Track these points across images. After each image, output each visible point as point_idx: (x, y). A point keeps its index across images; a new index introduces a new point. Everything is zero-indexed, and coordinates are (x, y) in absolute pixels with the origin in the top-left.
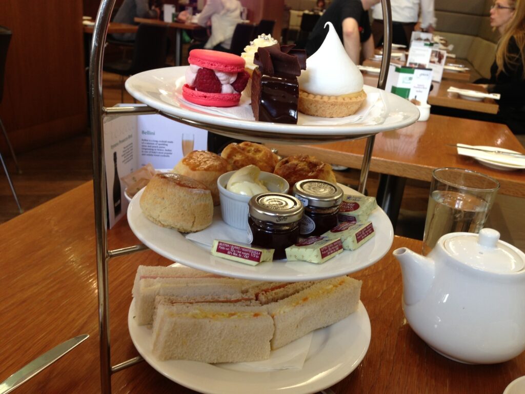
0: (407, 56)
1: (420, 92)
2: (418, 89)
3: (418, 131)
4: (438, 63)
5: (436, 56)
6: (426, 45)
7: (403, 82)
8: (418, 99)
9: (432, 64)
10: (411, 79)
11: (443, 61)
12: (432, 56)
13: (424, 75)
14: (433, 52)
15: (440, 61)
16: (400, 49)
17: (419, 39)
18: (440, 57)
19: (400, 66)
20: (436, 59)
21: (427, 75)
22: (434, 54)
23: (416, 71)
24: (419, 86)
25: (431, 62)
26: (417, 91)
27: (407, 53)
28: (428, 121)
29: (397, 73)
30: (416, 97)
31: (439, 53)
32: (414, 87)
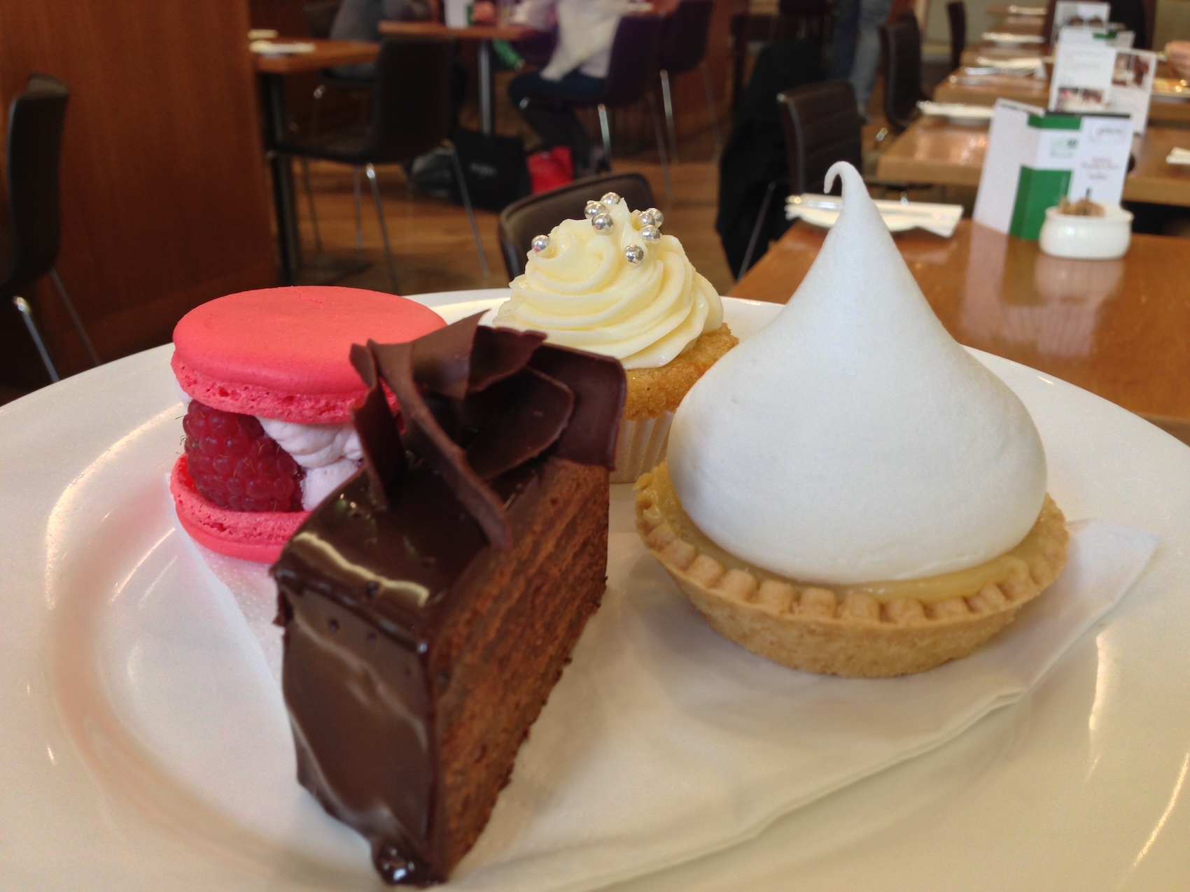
0: (1049, 69)
1: (1100, 177)
2: (1095, 172)
3: (1104, 285)
4: (1136, 86)
5: (1128, 67)
6: (1097, 36)
7: (1053, 154)
8: (1095, 198)
9: (1120, 89)
10: (1072, 144)
11: (1149, 79)
12: (1117, 66)
13: (1108, 131)
14: (1120, 56)
15: (1139, 80)
16: (1026, 48)
17: (1075, 21)
18: (1140, 71)
19: (1040, 112)
20: (1129, 76)
21: (1118, 131)
22: (1123, 63)
23: (1087, 123)
24: (1098, 162)
25: (1117, 82)
26: (1092, 177)
27: (1049, 60)
28: (1129, 257)
29: (1034, 132)
30: (1088, 192)
31: (1137, 59)
32: (1085, 166)
